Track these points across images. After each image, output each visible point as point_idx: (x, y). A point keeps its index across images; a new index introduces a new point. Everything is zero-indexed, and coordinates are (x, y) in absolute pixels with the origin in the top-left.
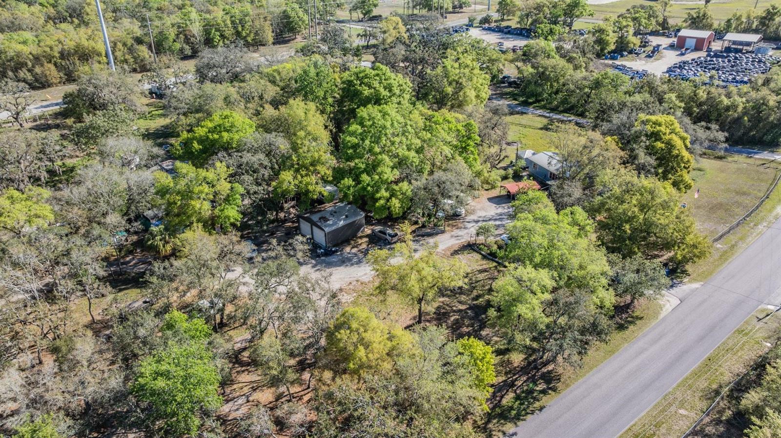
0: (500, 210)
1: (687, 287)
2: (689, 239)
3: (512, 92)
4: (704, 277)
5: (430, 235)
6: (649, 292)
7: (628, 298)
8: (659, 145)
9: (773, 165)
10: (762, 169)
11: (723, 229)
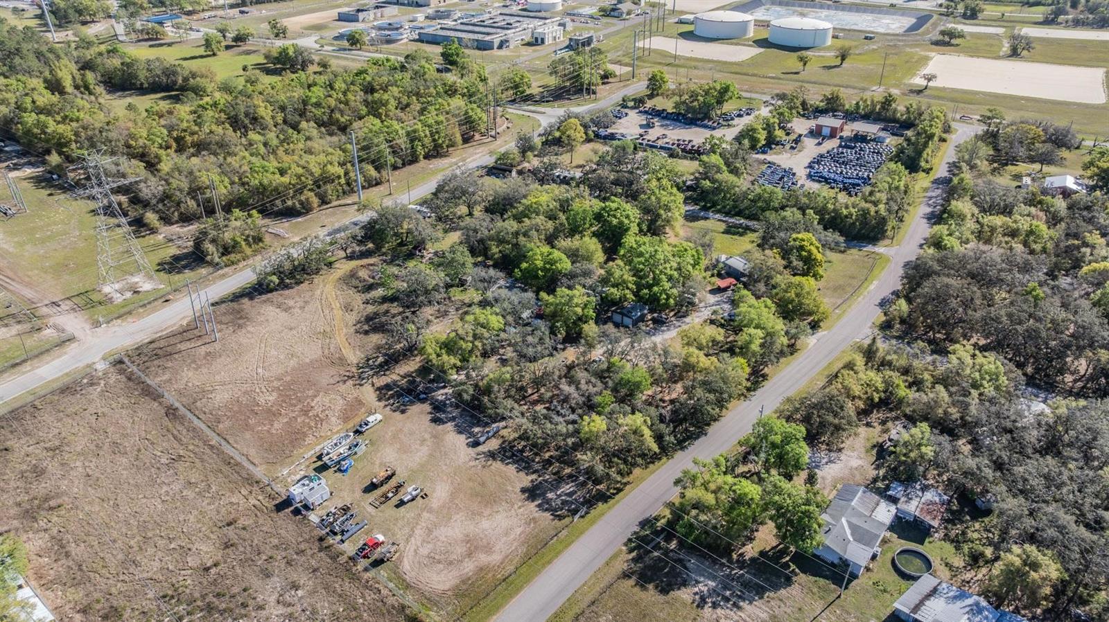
0: (716, 299)
1: (820, 333)
2: (821, 310)
3: (691, 195)
4: (828, 328)
5: (684, 317)
6: (802, 337)
7: (793, 341)
8: (804, 253)
9: (873, 256)
10: (866, 259)
11: (839, 302)
